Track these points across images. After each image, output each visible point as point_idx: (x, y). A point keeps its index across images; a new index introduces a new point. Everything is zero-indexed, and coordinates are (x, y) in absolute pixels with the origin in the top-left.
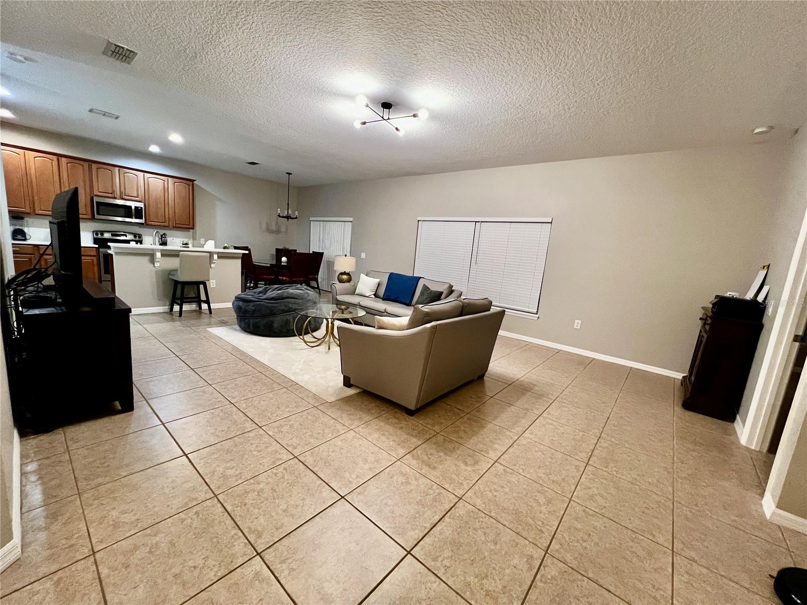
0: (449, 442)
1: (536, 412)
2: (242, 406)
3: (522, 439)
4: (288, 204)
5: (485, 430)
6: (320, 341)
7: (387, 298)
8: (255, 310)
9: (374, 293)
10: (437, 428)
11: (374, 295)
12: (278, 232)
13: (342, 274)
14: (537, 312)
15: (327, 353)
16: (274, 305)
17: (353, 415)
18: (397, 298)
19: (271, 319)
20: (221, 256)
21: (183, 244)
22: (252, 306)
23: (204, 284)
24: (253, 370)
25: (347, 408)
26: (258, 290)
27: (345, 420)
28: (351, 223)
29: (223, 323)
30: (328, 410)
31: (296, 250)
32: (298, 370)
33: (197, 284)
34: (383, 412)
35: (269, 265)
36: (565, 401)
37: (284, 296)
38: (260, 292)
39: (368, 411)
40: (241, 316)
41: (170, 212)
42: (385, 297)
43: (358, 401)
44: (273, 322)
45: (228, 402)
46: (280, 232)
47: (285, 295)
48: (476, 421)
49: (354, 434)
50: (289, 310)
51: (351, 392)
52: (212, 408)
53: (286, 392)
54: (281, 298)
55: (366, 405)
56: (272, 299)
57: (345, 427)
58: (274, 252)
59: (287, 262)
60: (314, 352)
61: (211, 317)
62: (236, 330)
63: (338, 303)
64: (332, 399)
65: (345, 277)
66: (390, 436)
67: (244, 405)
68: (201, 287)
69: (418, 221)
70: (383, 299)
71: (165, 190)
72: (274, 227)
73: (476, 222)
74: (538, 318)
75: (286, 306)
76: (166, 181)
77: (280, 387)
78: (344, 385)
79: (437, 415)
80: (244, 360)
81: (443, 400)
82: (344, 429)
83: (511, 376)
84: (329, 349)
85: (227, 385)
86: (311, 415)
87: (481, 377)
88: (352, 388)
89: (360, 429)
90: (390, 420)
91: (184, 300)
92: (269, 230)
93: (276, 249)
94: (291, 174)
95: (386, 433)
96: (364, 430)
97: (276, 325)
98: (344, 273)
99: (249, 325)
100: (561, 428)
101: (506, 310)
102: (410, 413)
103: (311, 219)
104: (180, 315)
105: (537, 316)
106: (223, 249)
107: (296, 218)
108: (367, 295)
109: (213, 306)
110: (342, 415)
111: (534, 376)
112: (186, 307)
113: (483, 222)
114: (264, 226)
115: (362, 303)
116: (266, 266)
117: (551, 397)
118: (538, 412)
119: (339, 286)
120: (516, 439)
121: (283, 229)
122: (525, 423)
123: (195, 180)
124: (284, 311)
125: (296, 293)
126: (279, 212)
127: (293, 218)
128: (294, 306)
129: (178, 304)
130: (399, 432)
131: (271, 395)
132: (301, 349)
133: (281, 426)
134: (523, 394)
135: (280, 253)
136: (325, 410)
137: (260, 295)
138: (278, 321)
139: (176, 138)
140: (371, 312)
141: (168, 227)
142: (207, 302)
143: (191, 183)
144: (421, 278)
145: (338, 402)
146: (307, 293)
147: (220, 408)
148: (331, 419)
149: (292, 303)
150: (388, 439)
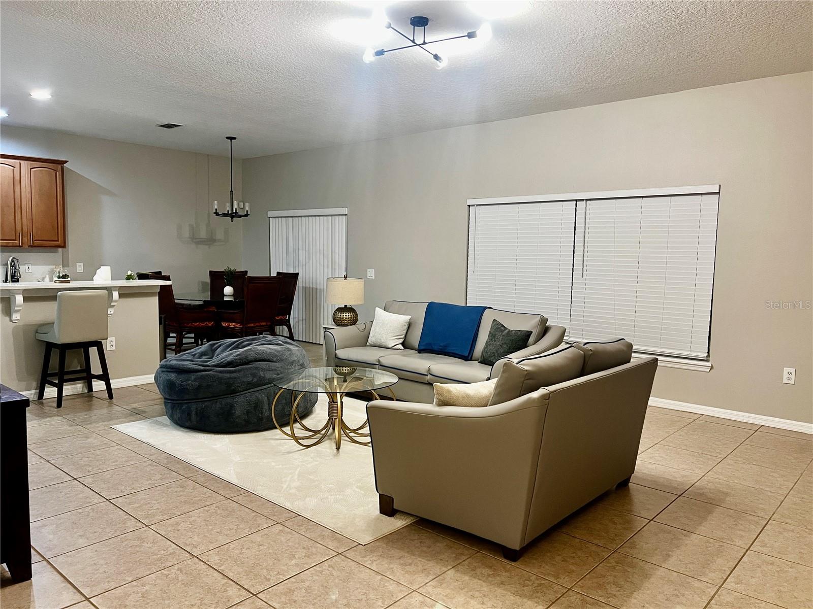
0: (593, 604)
1: (739, 542)
2: (214, 559)
3: (724, 592)
4: (232, 191)
5: (652, 580)
6: (319, 436)
7: (427, 348)
8: (199, 388)
9: (402, 340)
10: (566, 581)
11: (403, 344)
12: (210, 241)
13: (340, 310)
14: (708, 356)
15: (335, 455)
16: (233, 375)
17: (410, 564)
18: (446, 346)
19: (229, 400)
20: (125, 293)
21: (59, 277)
22: (195, 380)
23: (99, 345)
24: (215, 495)
25: (397, 553)
26: (199, 351)
27: (398, 574)
28: (344, 217)
29: (137, 414)
30: (365, 559)
31: (246, 272)
32: (293, 491)
33: (86, 346)
34: (465, 558)
35: (201, 303)
36: (789, 521)
37: (250, 358)
38: (203, 354)
39: (435, 556)
40: (173, 400)
41: (24, 220)
42: (422, 348)
43: (413, 540)
44: (232, 406)
45: (188, 555)
46: (215, 241)
47: (252, 355)
48: (632, 565)
49: (421, 598)
50: (262, 382)
51: (397, 523)
52: (162, 566)
53: (281, 531)
54: (244, 361)
55: (429, 547)
56: (230, 364)
57: (401, 587)
58: (207, 279)
59: (235, 295)
60: (312, 455)
61: (111, 405)
62: (165, 425)
63: (338, 363)
64: (366, 538)
65: (346, 316)
66: (486, 599)
67: (217, 558)
68: (93, 351)
69: (469, 206)
70: (420, 351)
71: (16, 182)
72: (203, 234)
73: (576, 201)
74: (712, 367)
75: (254, 375)
76: (17, 166)
77: (271, 523)
78: (380, 513)
79: (560, 558)
80: (193, 478)
81: (564, 530)
82: (401, 591)
83: (678, 480)
84: (338, 448)
85: (178, 524)
86: (338, 570)
87: (624, 484)
88: (398, 516)
89: (429, 588)
90: (478, 571)
91: (66, 377)
92: (196, 240)
93: (210, 272)
94: (235, 138)
95: (477, 594)
96: (439, 590)
97: (238, 411)
98: (346, 309)
99: (189, 414)
100: (790, 570)
101: (659, 358)
102: (512, 555)
103: (270, 214)
104: (59, 405)
105: (709, 364)
106: (126, 281)
107: (247, 215)
108: (390, 346)
109: (114, 384)
110: (392, 566)
111: (721, 477)
112: (68, 389)
113: (590, 200)
114: (186, 233)
115: (384, 361)
116: (194, 305)
117: (762, 514)
118: (743, 543)
119: (339, 333)
120: (712, 594)
121: (220, 235)
122: (723, 563)
123: (66, 162)
124: (251, 385)
125: (268, 351)
126: (216, 207)
127: (240, 216)
128: (269, 375)
129: (54, 385)
130: (499, 591)
131: (257, 538)
132: (289, 453)
133: (291, 591)
134: (710, 512)
135: (218, 279)
136: (358, 559)
137: (204, 358)
138: (240, 404)
139: (42, 94)
140: (407, 376)
141: (20, 246)
142: (105, 377)
143: (60, 166)
144: (486, 308)
145: (378, 544)
146: (289, 350)
147: (176, 567)
148: (373, 574)
149: (263, 370)
150: (483, 603)
